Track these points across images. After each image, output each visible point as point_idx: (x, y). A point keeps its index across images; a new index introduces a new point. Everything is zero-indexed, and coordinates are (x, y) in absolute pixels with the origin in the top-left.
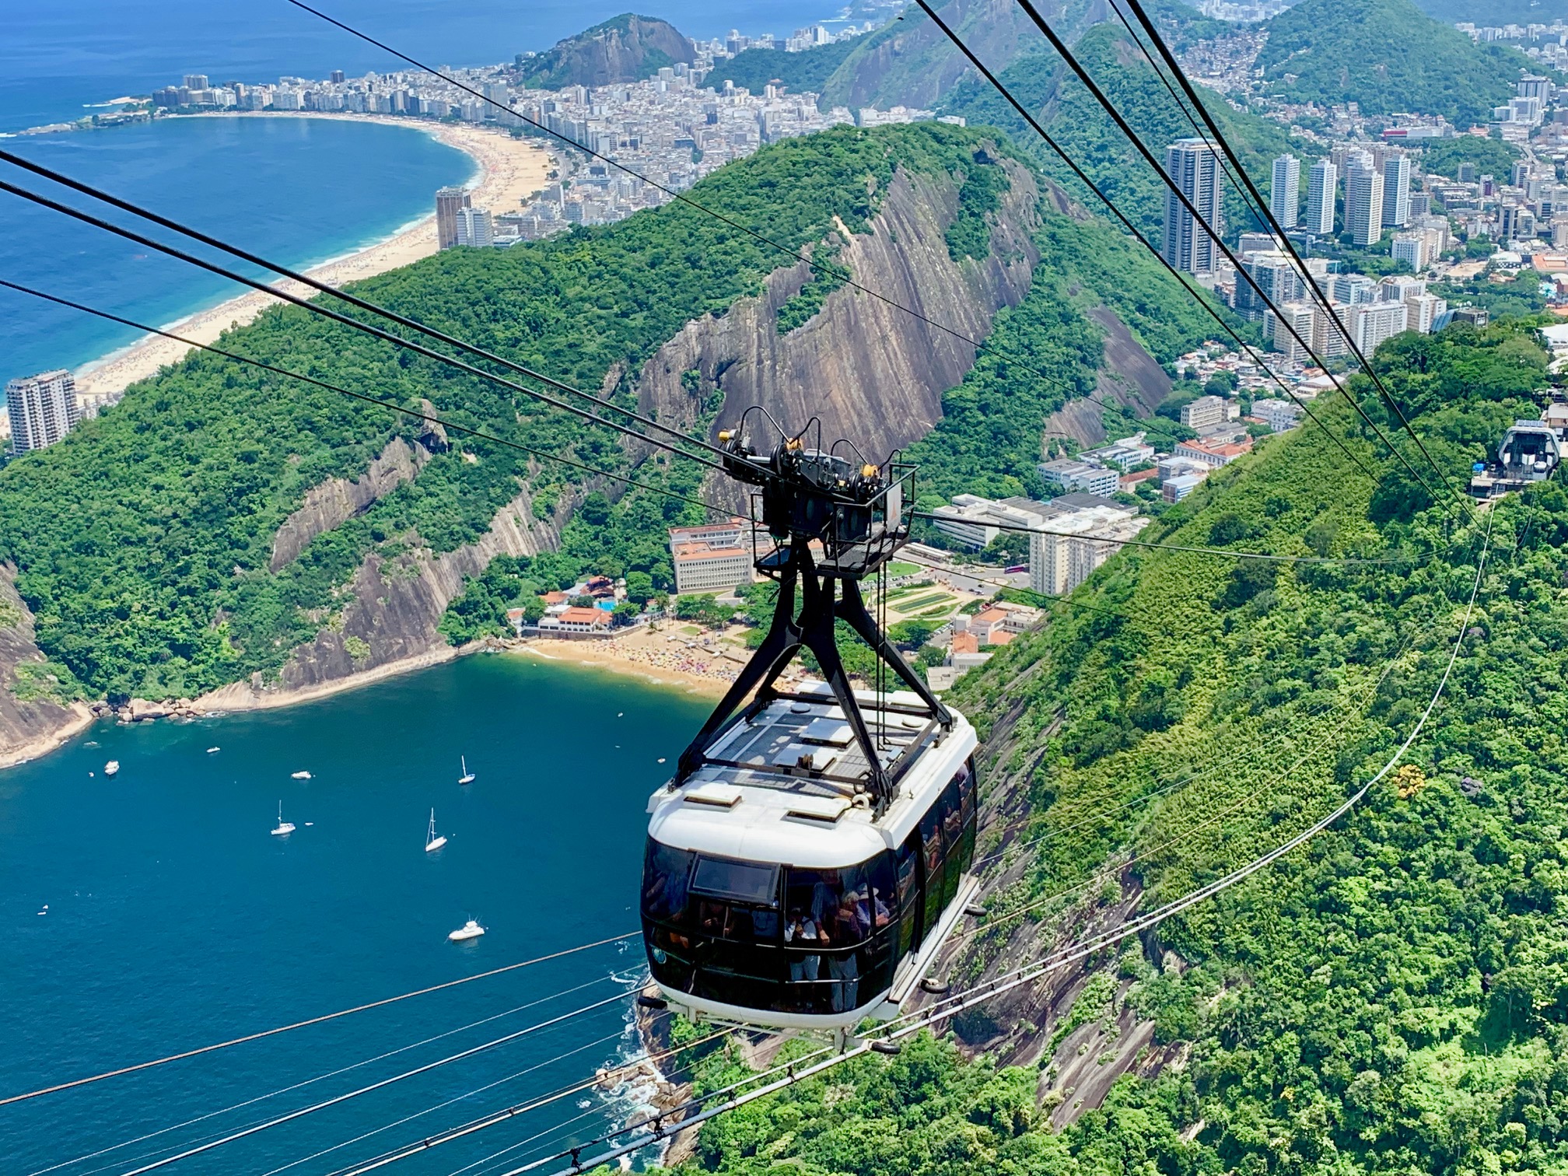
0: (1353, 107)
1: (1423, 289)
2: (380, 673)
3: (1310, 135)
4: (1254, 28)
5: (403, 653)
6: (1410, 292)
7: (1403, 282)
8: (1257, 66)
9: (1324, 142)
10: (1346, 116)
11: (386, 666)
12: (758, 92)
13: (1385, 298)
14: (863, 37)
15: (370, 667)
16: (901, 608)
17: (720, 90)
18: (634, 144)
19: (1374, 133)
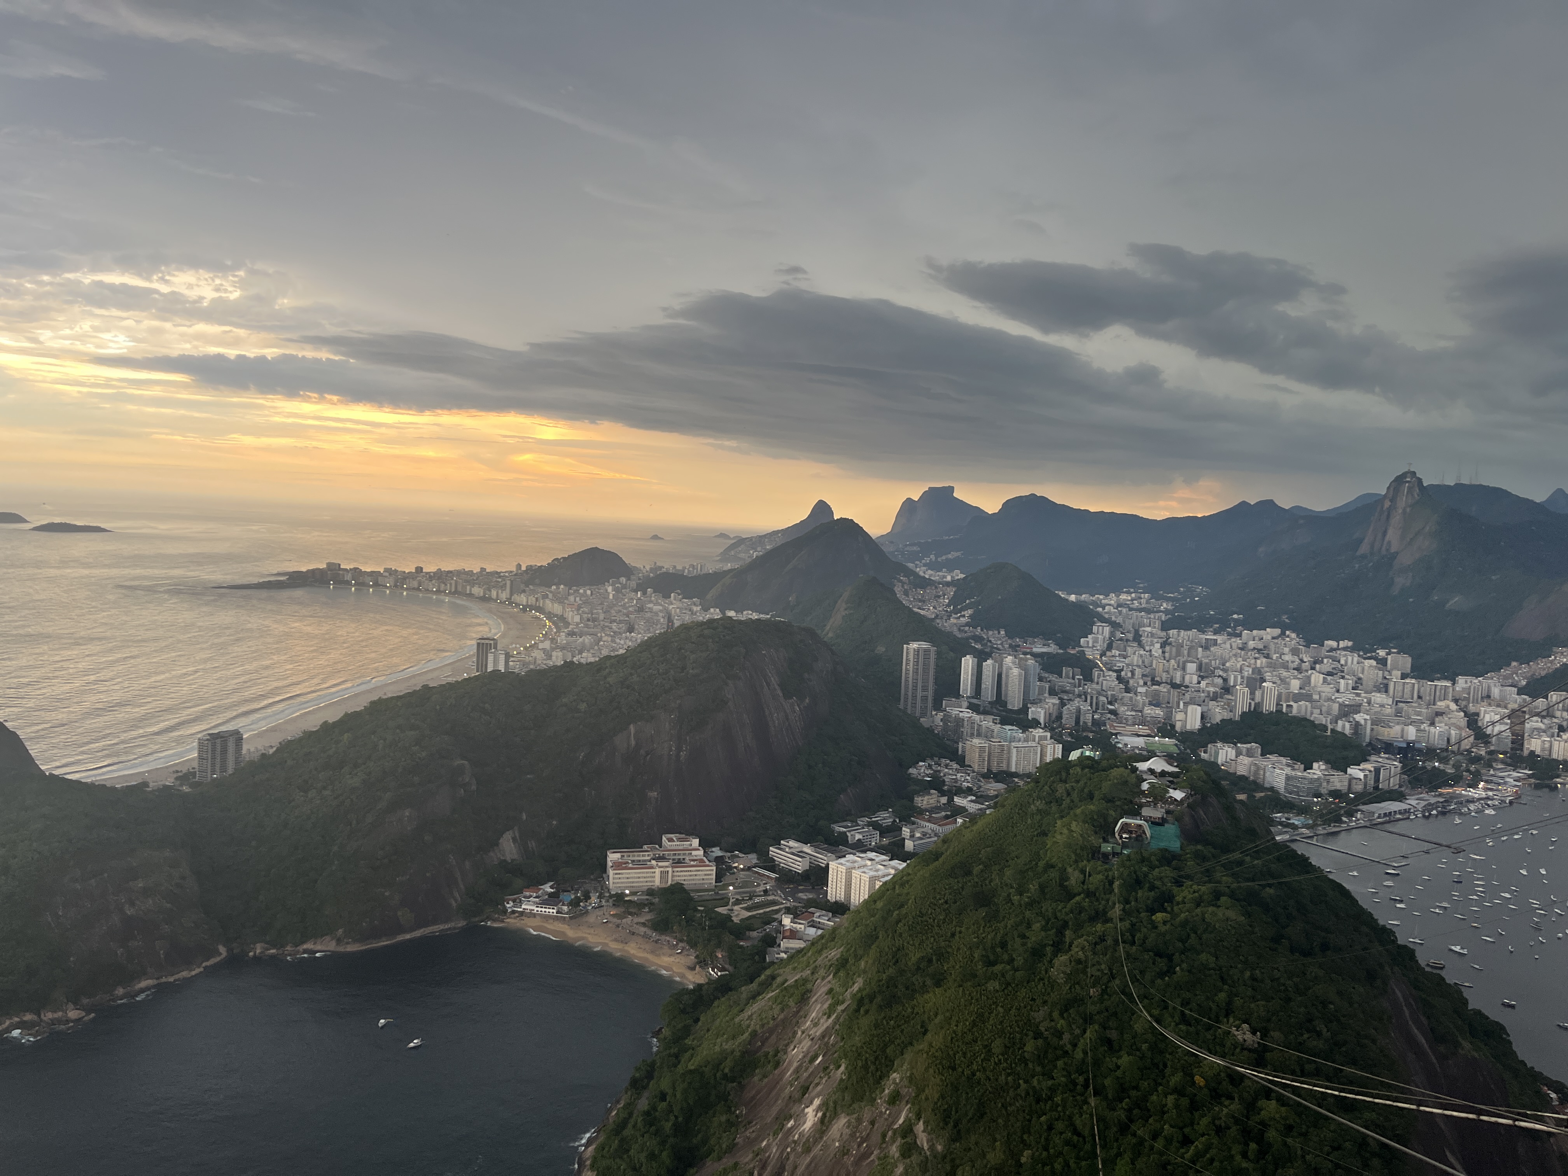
0: (1003, 632)
1: (1049, 737)
2: (418, 933)
3: (978, 646)
4: (948, 584)
5: (434, 922)
6: (1041, 738)
7: (1038, 732)
8: (948, 605)
9: (988, 650)
10: (997, 637)
11: (422, 930)
12: (667, 596)
13: (1026, 740)
14: (730, 571)
15: (412, 930)
16: (748, 909)
17: (644, 593)
18: (594, 620)
19: (1014, 648)
